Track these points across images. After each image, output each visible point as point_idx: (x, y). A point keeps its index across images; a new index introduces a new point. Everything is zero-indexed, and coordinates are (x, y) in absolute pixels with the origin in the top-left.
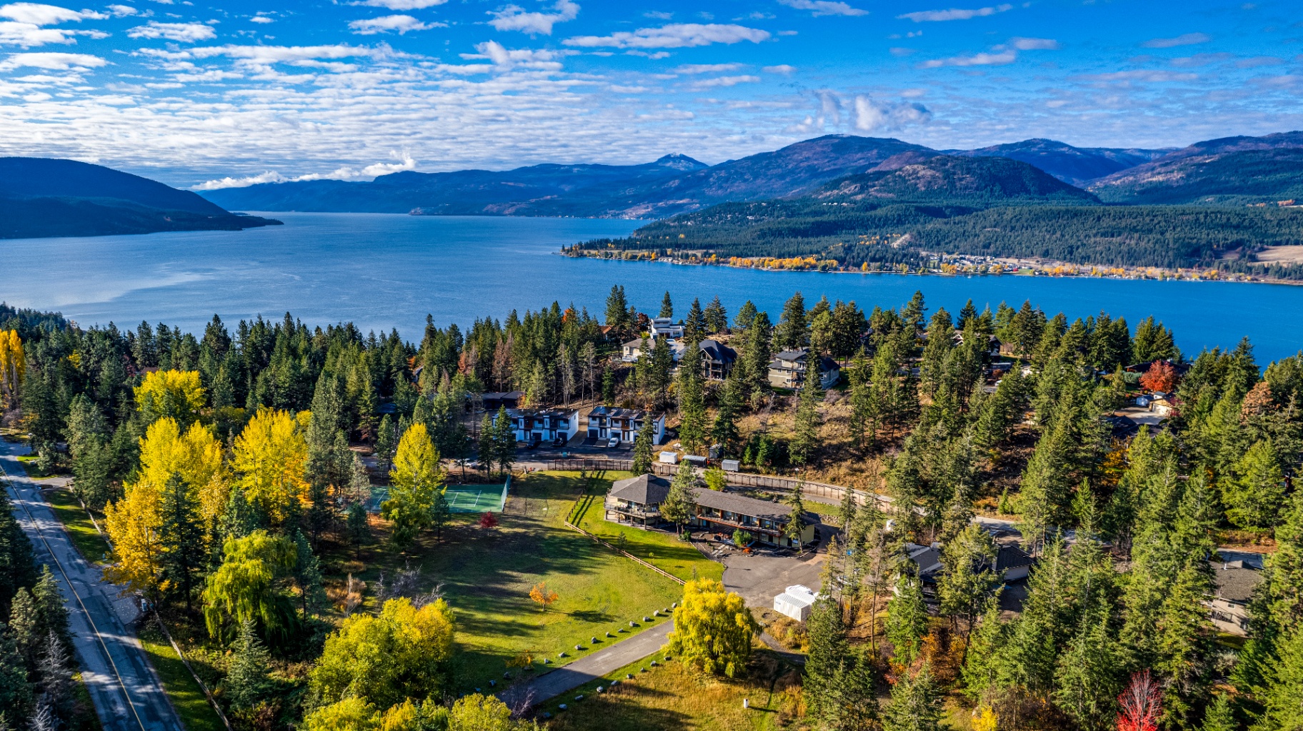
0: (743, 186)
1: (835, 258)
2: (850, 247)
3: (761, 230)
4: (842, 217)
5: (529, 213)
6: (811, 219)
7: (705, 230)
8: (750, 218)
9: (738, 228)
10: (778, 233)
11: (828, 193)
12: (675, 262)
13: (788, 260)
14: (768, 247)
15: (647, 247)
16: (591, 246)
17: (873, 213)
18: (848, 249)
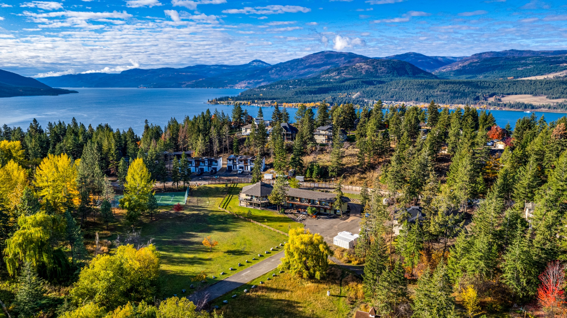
0: (287, 74)
1: (328, 103)
2: (334, 98)
3: (296, 92)
4: (330, 85)
5: (192, 86)
6: (317, 87)
7: (271, 92)
8: (290, 86)
9: (286, 91)
10: (303, 93)
11: (324, 76)
12: (259, 105)
13: (308, 104)
14: (299, 99)
15: (246, 100)
16: (221, 99)
17: (343, 84)
18: (334, 99)
